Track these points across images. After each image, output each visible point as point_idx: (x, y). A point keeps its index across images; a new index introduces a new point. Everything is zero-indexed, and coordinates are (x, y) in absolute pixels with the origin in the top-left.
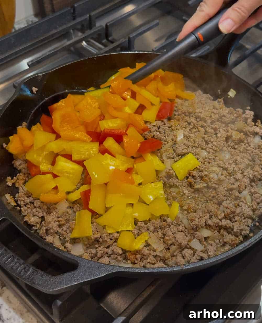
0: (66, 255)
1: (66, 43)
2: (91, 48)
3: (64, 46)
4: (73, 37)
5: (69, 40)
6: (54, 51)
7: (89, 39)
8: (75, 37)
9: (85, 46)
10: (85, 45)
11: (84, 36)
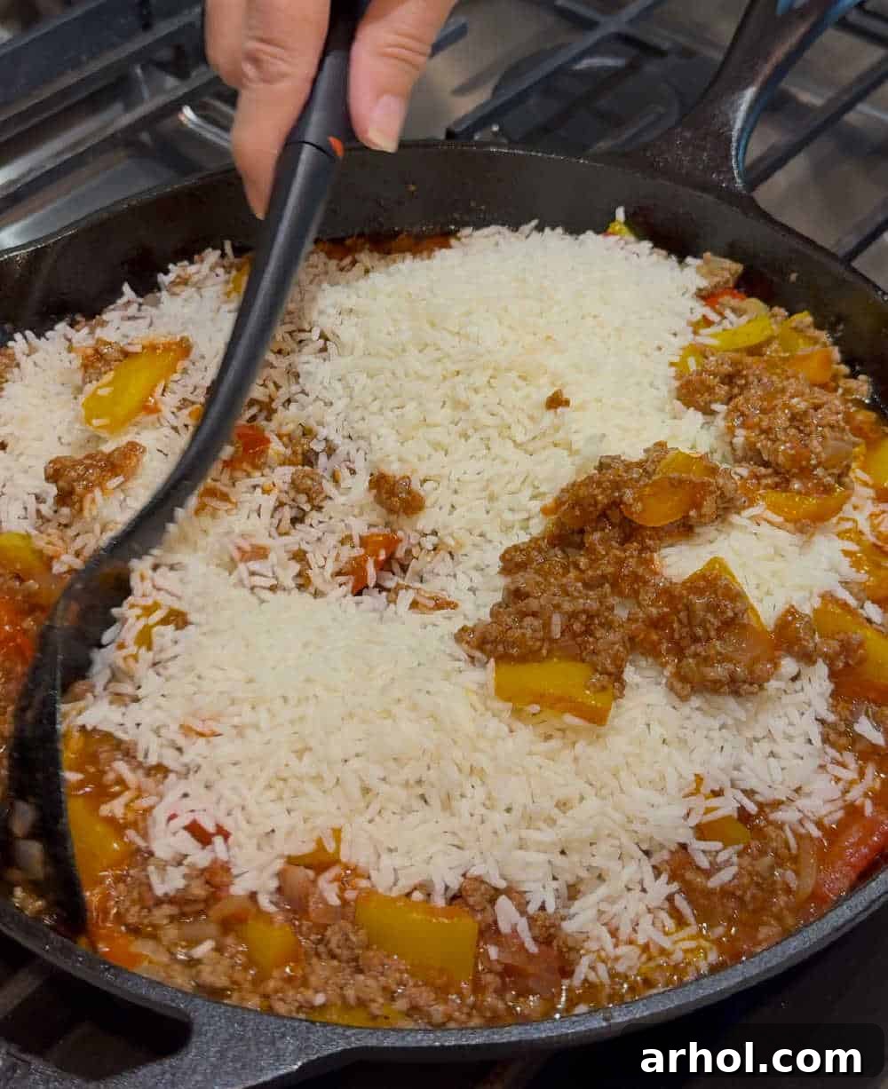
0: (139, 991)
1: (119, 118)
2: (215, 130)
3: (110, 131)
4: (146, 94)
5: (128, 107)
6: (74, 153)
7: (207, 99)
8: (153, 95)
9: (191, 126)
10: (193, 123)
11: (184, 89)
